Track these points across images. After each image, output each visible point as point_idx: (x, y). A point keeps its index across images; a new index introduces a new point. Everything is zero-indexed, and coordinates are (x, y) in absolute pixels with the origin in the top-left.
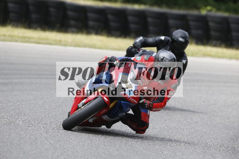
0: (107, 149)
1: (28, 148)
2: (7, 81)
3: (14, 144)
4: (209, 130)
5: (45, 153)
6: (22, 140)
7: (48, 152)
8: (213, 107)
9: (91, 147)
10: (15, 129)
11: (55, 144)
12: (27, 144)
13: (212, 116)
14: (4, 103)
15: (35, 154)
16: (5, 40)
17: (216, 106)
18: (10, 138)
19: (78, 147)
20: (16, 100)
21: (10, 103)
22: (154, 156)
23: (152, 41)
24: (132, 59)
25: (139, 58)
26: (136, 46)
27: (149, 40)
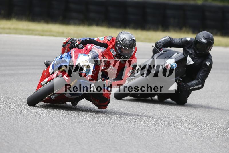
0: (110, 136)
1: (34, 136)
2: (13, 72)
3: (21, 132)
4: (207, 116)
5: (51, 141)
6: (29, 128)
7: (54, 140)
8: (210, 93)
9: (95, 135)
10: (21, 119)
11: (60, 132)
12: (33, 133)
13: (210, 102)
14: (10, 93)
15: (42, 141)
16: (10, 33)
17: (214, 92)
18: (17, 127)
19: (83, 134)
20: (22, 90)
21: (16, 93)
22: (156, 142)
23: (178, 41)
24: (96, 39)
25: (102, 38)
26: (158, 46)
27: (175, 41)
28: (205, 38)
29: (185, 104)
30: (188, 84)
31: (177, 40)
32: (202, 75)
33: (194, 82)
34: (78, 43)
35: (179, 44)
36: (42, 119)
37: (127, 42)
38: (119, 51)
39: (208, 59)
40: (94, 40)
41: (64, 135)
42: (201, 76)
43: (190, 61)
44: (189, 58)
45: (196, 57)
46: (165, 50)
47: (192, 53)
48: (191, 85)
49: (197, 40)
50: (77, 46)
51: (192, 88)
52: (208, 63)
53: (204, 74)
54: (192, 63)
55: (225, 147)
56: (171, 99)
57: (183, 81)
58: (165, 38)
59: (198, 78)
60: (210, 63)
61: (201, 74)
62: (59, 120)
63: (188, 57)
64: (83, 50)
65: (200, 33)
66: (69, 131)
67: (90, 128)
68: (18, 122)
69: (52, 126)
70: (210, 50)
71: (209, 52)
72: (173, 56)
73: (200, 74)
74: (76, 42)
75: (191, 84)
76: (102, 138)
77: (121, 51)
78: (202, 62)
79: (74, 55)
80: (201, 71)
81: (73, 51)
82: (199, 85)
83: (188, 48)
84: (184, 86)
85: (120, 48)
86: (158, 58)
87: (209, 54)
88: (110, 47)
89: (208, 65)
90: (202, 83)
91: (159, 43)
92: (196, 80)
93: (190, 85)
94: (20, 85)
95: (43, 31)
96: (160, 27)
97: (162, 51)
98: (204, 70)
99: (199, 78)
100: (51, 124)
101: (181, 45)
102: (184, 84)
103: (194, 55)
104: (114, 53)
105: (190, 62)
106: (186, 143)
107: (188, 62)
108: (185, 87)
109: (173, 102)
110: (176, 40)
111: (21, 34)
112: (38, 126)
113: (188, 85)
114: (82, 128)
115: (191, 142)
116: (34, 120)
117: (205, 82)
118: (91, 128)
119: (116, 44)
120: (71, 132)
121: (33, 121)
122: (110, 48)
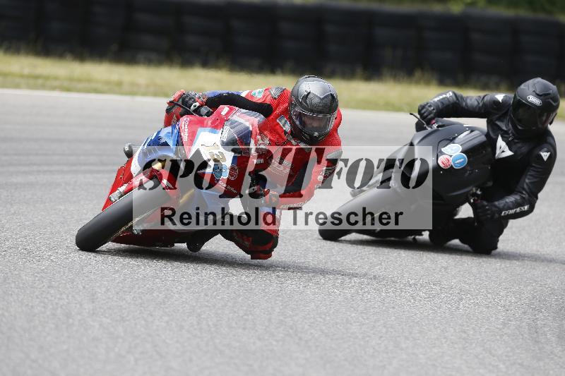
23: (476, 103)
24: (243, 95)
25: (259, 92)
26: (425, 114)
27: (469, 101)
28: (537, 94)
29: (493, 252)
30: (496, 203)
31: (473, 100)
32: (530, 183)
33: (511, 199)
34: (197, 104)
35: (477, 110)
36: (68, 296)
37: (316, 101)
38: (298, 123)
39: (546, 145)
40: (239, 96)
41: (122, 334)
42: (527, 184)
43: (503, 149)
44: (501, 143)
45: (516, 141)
46: (440, 124)
47: (509, 130)
48: (503, 207)
49: (519, 101)
50: (197, 111)
51: (507, 212)
52: (545, 154)
53: (535, 180)
54: (508, 153)
55: (519, 364)
56: (460, 240)
57: (483, 197)
58: (444, 96)
59: (521, 190)
60: (549, 153)
61: (529, 179)
62: (109, 298)
63: (500, 139)
64: (209, 120)
65: (528, 82)
66: (136, 324)
67: (186, 318)
68: (8, 303)
69: (94, 313)
70: (551, 124)
71: (547, 127)
72: (459, 137)
73: (527, 181)
74: (195, 101)
75: (505, 205)
76: (217, 341)
77: (302, 123)
78: (530, 152)
79: (186, 130)
80: (529, 173)
81: (184, 121)
82: (522, 205)
83: (500, 119)
84: (487, 207)
85: (300, 116)
86: (421, 143)
87: (548, 133)
88: (277, 112)
89: (545, 158)
90: (531, 201)
91: (427, 106)
92: (516, 194)
93: (501, 206)
94: (13, 212)
95: (71, 79)
96: (359, 71)
97: (435, 126)
98: (534, 171)
99: (524, 189)
100: (91, 308)
101: (483, 111)
102: (485, 203)
103: (513, 135)
104: (287, 128)
105: (503, 152)
106: (424, 355)
107: (498, 151)
108: (488, 210)
109: (466, 247)
110: (471, 100)
111: (17, 86)
112: (59, 311)
113: (496, 206)
114: (166, 318)
115: (435, 350)
116: (47, 298)
117: (537, 198)
118: (188, 318)
119: (290, 104)
120: (139, 327)
121: (46, 300)
122: (278, 116)
